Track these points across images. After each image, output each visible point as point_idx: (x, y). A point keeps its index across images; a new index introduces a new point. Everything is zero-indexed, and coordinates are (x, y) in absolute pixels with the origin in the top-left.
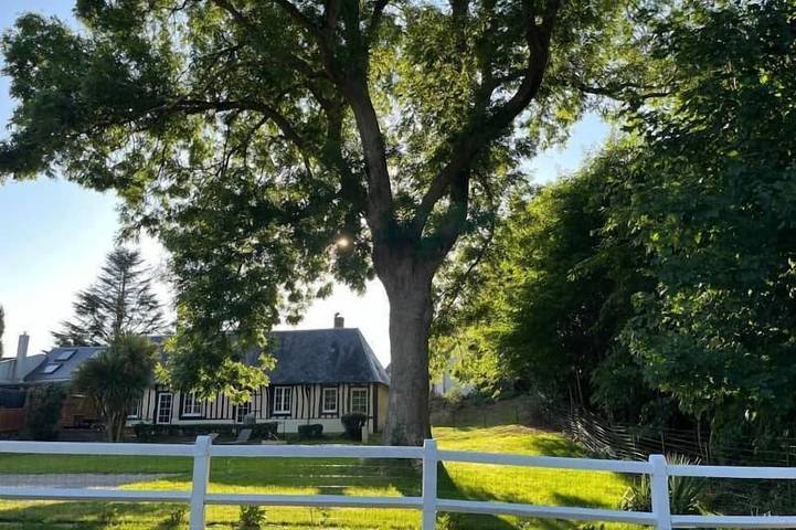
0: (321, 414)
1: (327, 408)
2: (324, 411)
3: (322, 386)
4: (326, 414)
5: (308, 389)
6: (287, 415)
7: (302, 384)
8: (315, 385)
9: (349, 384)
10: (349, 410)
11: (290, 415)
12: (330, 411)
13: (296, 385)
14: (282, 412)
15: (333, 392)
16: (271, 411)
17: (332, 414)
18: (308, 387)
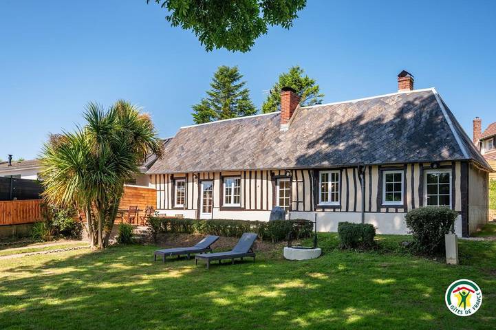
0: (380, 206)
1: (389, 198)
2: (385, 203)
3: (381, 168)
4: (388, 207)
5: (361, 173)
6: (334, 208)
7: (354, 167)
8: (370, 168)
9: (421, 164)
10: (421, 203)
11: (340, 207)
12: (394, 203)
13: (346, 168)
14: (330, 203)
15: (398, 177)
16: (316, 202)
17: (397, 207)
18: (360, 170)
